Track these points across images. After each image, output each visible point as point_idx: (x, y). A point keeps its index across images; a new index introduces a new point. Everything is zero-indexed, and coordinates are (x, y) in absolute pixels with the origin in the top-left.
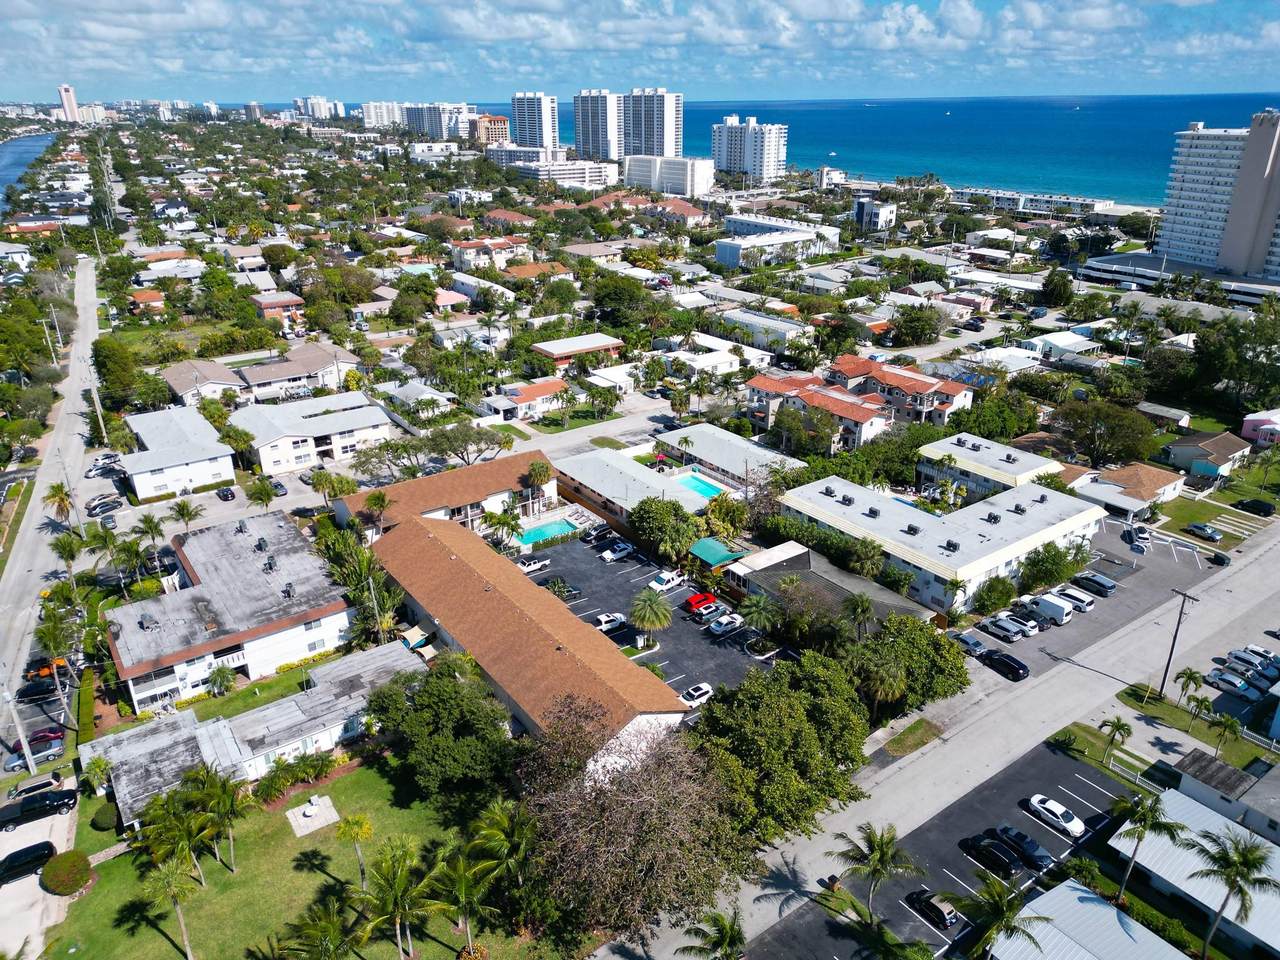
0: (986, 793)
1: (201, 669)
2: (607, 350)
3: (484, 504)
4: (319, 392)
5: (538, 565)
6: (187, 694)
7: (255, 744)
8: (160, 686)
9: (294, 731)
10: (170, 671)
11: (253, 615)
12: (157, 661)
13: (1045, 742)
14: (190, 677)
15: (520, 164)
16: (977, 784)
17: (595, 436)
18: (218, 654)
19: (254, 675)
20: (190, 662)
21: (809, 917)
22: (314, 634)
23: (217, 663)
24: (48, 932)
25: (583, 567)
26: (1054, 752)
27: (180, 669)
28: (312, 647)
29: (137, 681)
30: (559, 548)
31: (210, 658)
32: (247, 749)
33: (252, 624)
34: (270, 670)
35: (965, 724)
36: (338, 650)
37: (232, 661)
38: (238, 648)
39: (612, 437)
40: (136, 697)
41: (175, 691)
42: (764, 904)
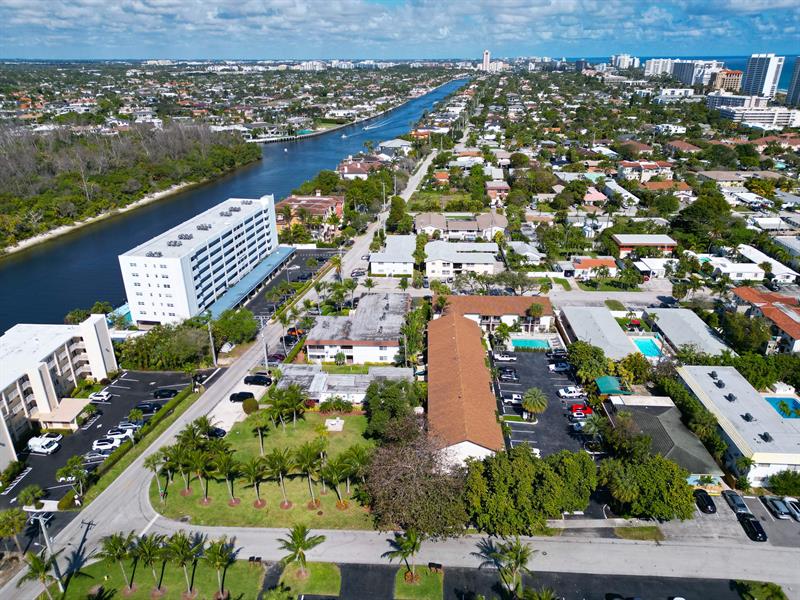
0: (655, 582)
1: (334, 351)
2: (663, 247)
3: (502, 318)
4: (479, 240)
5: (509, 359)
6: (328, 359)
7: (330, 387)
8: (318, 352)
9: (346, 389)
10: (322, 347)
11: (361, 335)
12: (318, 342)
13: (731, 581)
14: (330, 352)
15: (724, 107)
16: (654, 575)
17: (611, 298)
18: (343, 347)
19: (355, 361)
20: (331, 346)
21: (490, 575)
22: (383, 353)
23: (341, 350)
24: (236, 423)
25: (534, 368)
26: (732, 589)
27: (327, 348)
28: (381, 358)
29: (311, 347)
30: (530, 354)
31: (339, 348)
32: (326, 388)
33: (358, 339)
34: (362, 362)
35: (684, 544)
36: (392, 364)
37: (347, 352)
38: (351, 347)
39: (621, 301)
40: (309, 353)
41: (323, 357)
42: (475, 557)
